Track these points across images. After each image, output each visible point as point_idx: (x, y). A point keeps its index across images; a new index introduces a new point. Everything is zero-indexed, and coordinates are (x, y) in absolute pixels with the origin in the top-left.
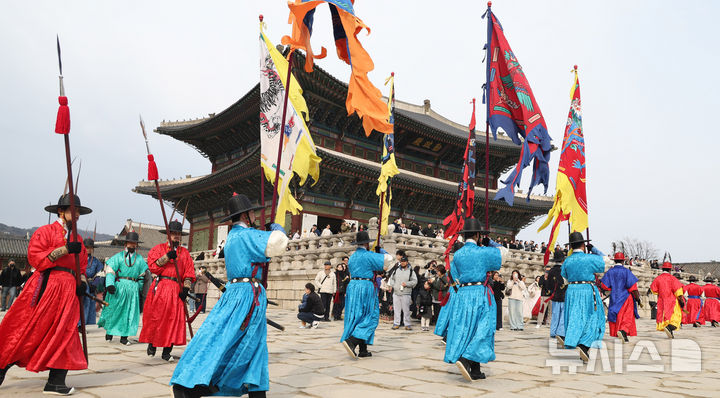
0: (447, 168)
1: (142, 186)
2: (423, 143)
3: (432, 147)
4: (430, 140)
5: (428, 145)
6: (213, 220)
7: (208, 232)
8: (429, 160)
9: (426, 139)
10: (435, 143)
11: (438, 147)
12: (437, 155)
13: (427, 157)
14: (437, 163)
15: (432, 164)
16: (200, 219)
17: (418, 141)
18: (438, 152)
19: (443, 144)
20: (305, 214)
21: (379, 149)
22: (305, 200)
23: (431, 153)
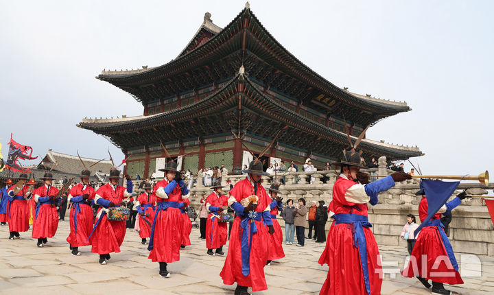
0: (334, 120)
1: (85, 122)
2: (324, 98)
3: (328, 102)
4: (329, 97)
5: (327, 99)
6: (148, 153)
8: (323, 113)
9: (327, 96)
10: (332, 98)
11: (333, 102)
12: (331, 109)
13: (322, 110)
14: (328, 116)
15: (324, 116)
16: (135, 151)
17: (319, 98)
18: (331, 107)
19: (337, 101)
20: (244, 151)
21: (291, 102)
22: (245, 139)
23: (326, 107)
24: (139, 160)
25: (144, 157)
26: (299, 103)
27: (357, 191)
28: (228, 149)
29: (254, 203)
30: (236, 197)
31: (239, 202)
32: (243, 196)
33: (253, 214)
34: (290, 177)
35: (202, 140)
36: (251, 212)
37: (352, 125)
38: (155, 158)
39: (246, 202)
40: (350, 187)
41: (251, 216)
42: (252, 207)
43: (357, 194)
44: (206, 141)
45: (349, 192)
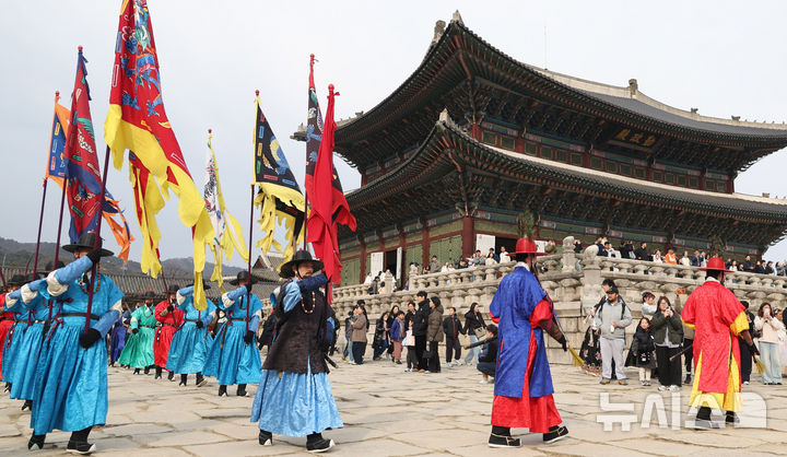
0: (663, 167)
2: (631, 135)
3: (642, 141)
4: (639, 132)
5: (637, 138)
6: (364, 245)
7: (358, 261)
8: (640, 158)
9: (634, 131)
10: (647, 134)
11: (650, 140)
12: (650, 151)
13: (637, 154)
14: (650, 162)
15: (643, 164)
17: (623, 134)
18: (651, 147)
19: (658, 136)
20: (478, 235)
21: (572, 147)
22: (479, 216)
23: (641, 149)
25: (359, 253)
26: (588, 148)
28: (456, 234)
35: (424, 221)
37: (703, 172)
44: (430, 223)
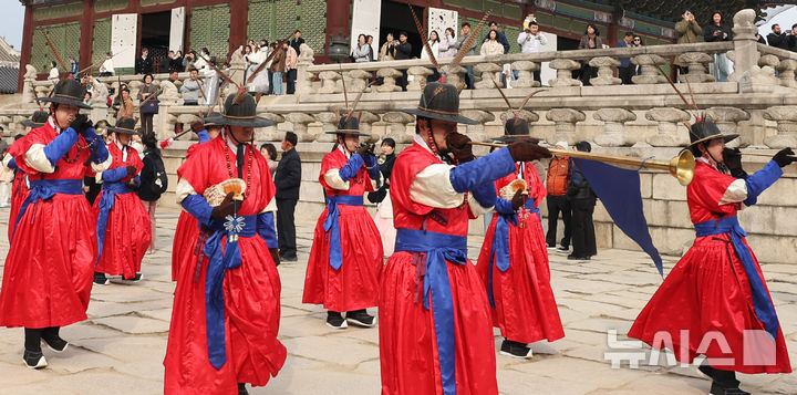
7: (76, 30)
24: (65, 21)
25: (79, 13)
27: (433, 181)
29: (235, 198)
30: (192, 183)
31: (201, 193)
32: (210, 181)
33: (235, 223)
34: (489, 67)
36: (230, 218)
38: (108, 16)
39: (216, 196)
40: (421, 170)
41: (229, 227)
42: (230, 205)
43: (435, 187)
45: (420, 181)
